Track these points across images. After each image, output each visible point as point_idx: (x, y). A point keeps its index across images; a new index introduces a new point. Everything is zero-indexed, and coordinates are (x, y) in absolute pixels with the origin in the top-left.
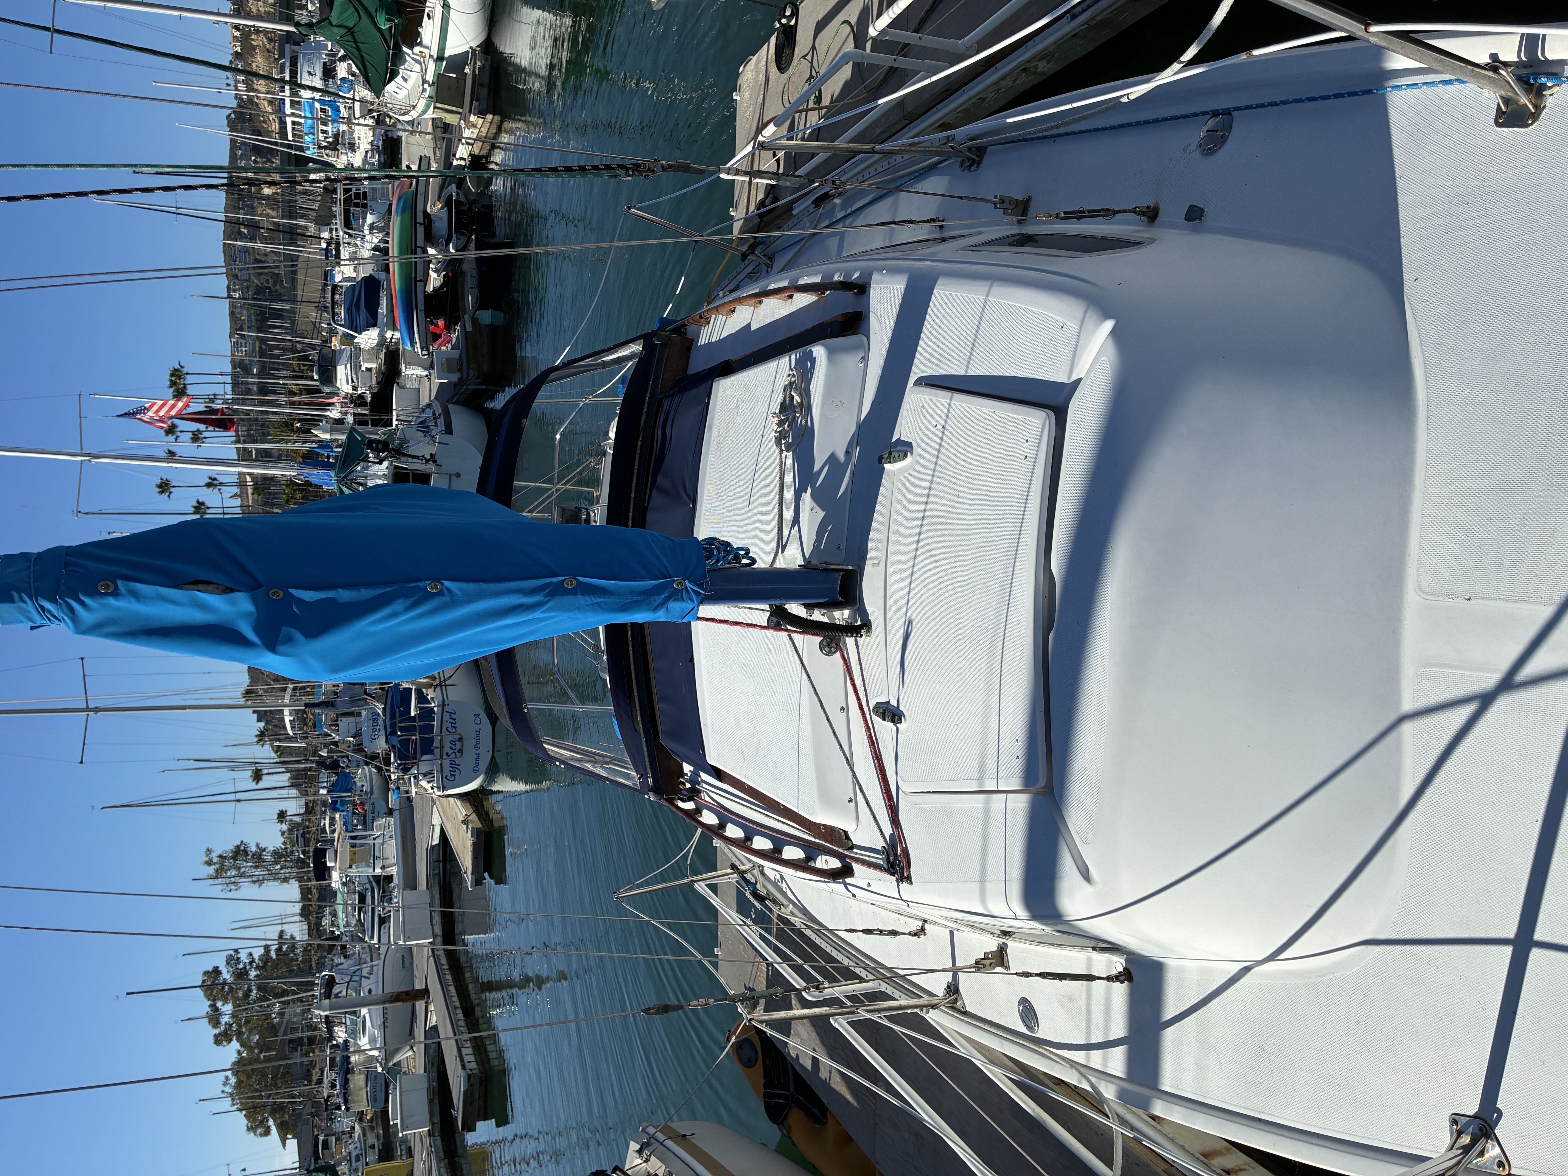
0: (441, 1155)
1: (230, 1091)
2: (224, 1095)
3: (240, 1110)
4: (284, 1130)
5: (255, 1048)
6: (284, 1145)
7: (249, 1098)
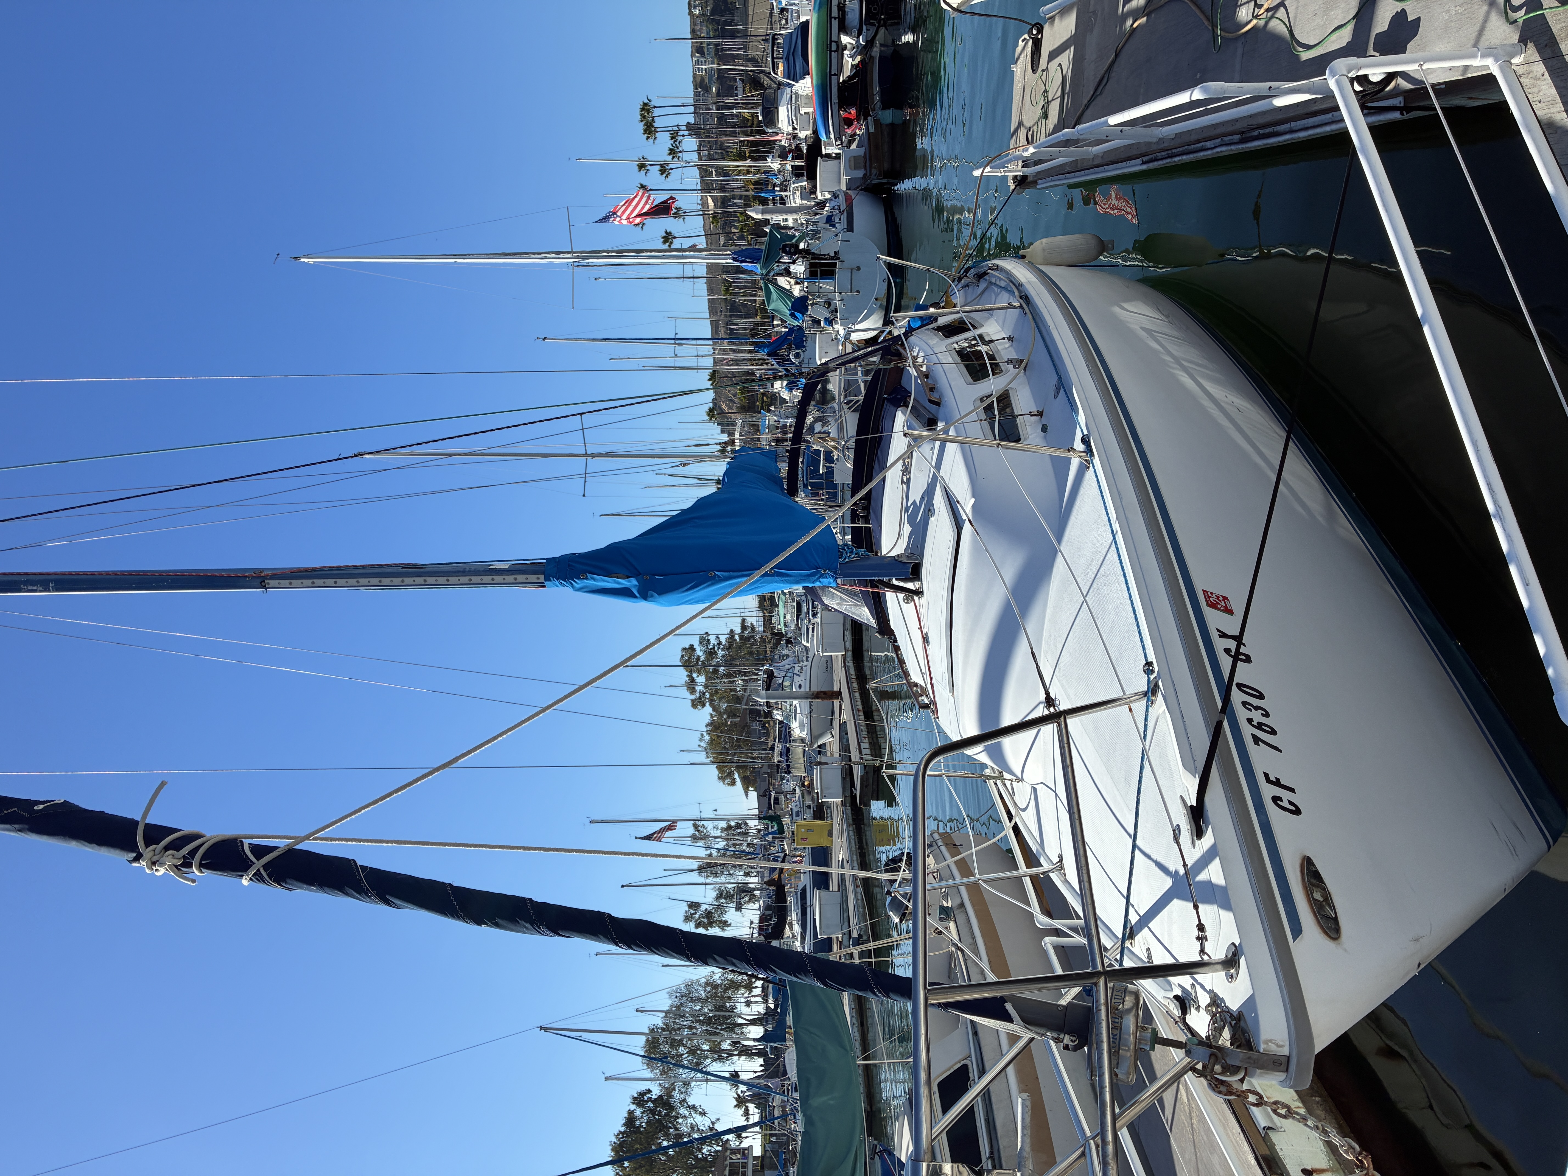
0: (851, 821)
1: (705, 746)
2: (700, 749)
3: (713, 763)
4: (747, 783)
5: (724, 713)
6: (747, 795)
7: (718, 754)
